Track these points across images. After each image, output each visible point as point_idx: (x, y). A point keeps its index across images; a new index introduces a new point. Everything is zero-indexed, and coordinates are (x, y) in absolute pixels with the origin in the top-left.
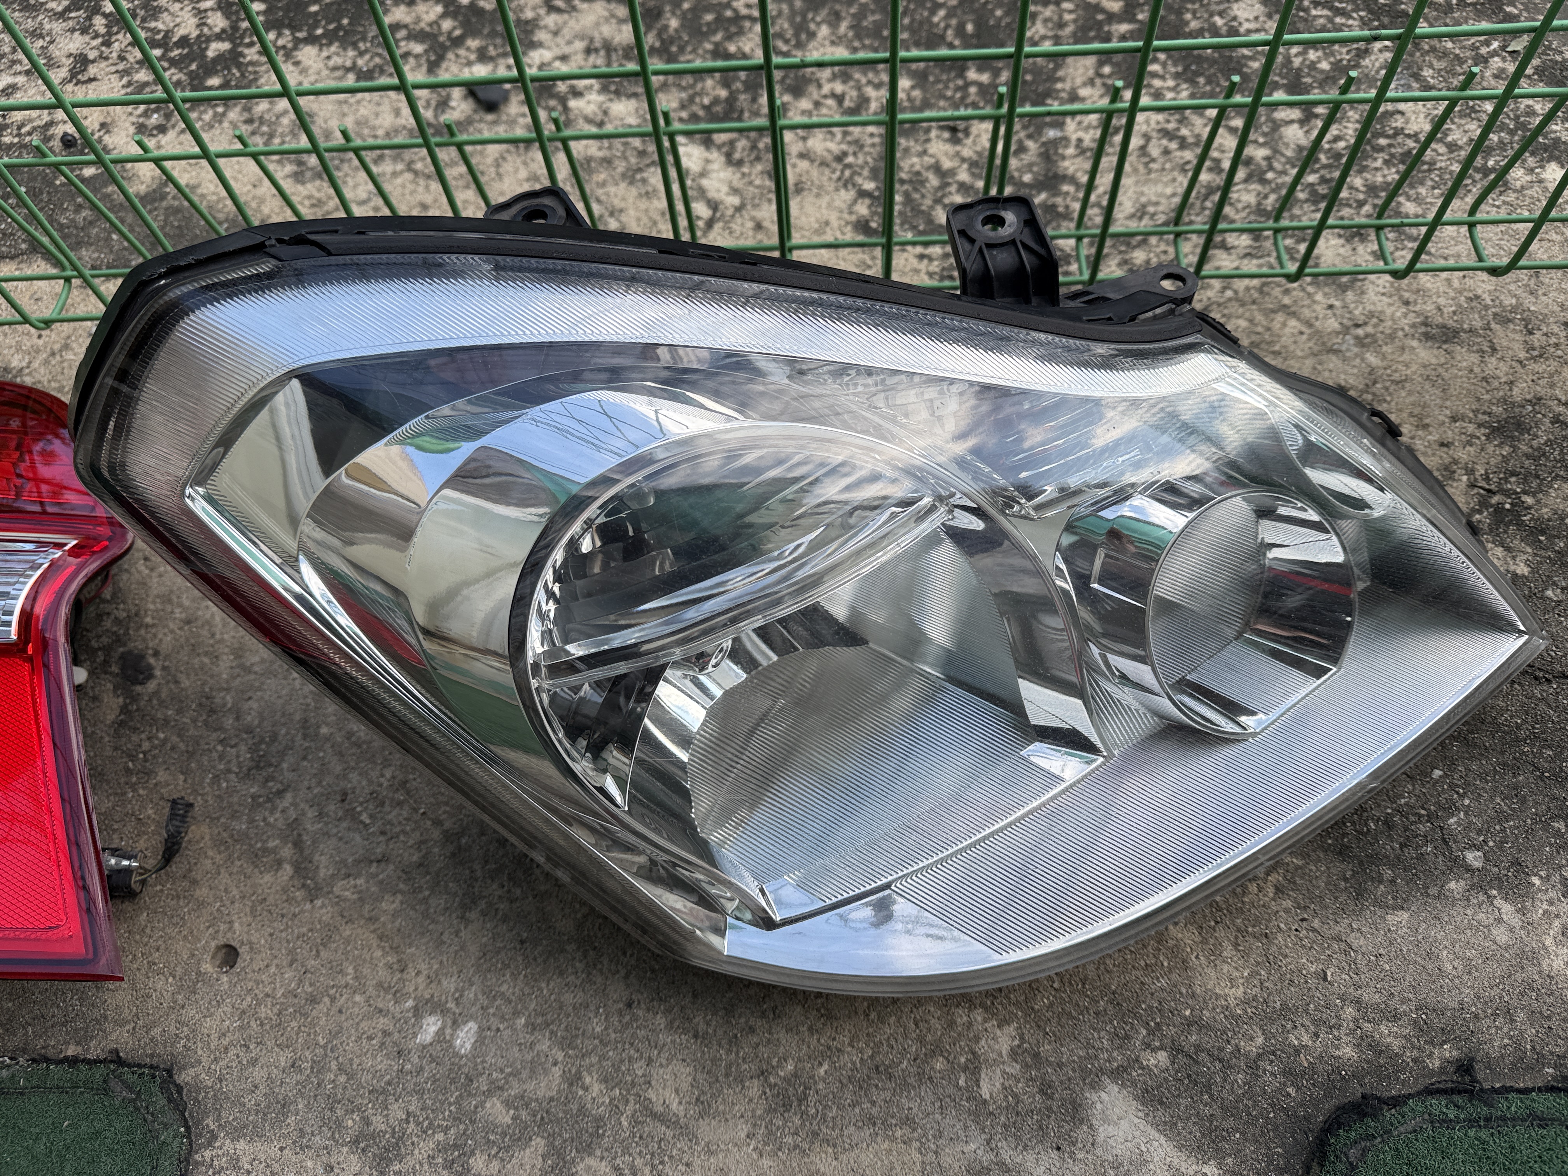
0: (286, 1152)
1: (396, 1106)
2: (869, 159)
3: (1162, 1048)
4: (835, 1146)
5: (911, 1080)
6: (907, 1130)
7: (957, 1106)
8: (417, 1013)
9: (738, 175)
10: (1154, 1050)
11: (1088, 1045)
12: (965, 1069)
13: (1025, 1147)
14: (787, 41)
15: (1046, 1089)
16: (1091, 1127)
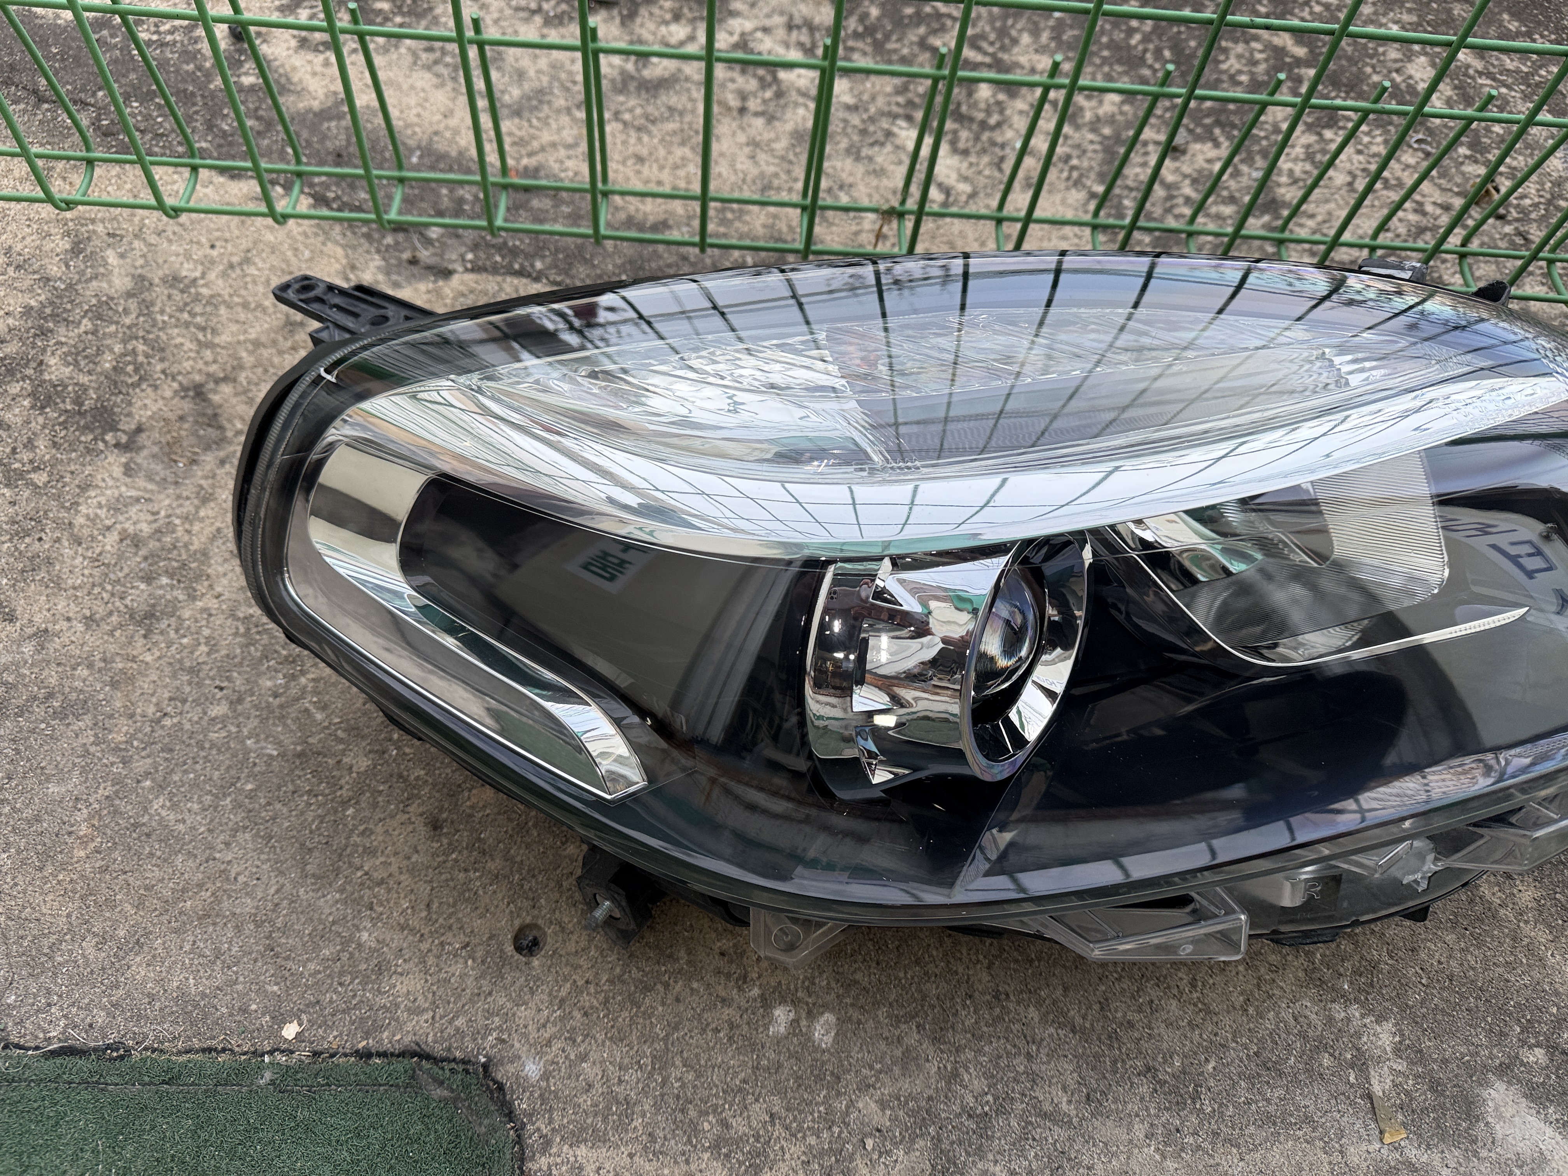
0: (636, 1159)
1: (757, 1106)
2: (1094, 164)
3: (1538, 1045)
4: (1238, 1146)
5: (1302, 1077)
6: (1307, 1129)
7: (1352, 1104)
8: (766, 1003)
9: (965, 165)
10: (1530, 1047)
11: (1467, 1042)
12: (1352, 1066)
13: (1428, 1146)
14: (992, 44)
15: (1435, 1086)
16: (1487, 1124)
